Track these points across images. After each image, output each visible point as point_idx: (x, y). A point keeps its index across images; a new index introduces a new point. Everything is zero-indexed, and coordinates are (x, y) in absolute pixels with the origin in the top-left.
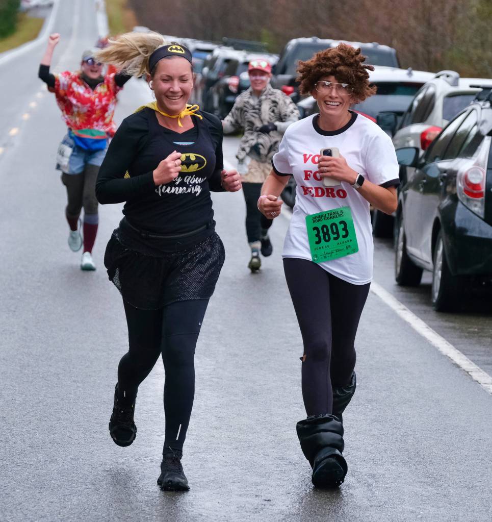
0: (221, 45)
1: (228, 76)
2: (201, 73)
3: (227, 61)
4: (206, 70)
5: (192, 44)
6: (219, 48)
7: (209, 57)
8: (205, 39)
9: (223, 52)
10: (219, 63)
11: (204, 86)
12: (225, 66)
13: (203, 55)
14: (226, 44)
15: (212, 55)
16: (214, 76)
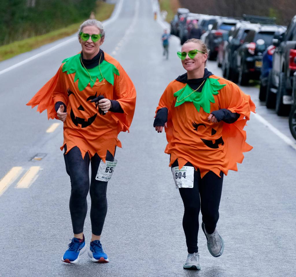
0: (242, 20)
1: (247, 42)
2: (228, 41)
3: (247, 31)
4: (231, 38)
5: (220, 20)
6: (240, 22)
7: (233, 28)
8: (229, 16)
9: (243, 25)
10: (241, 33)
11: (230, 50)
12: (246, 35)
13: (228, 27)
14: (245, 19)
15: (235, 27)
16: (237, 42)
